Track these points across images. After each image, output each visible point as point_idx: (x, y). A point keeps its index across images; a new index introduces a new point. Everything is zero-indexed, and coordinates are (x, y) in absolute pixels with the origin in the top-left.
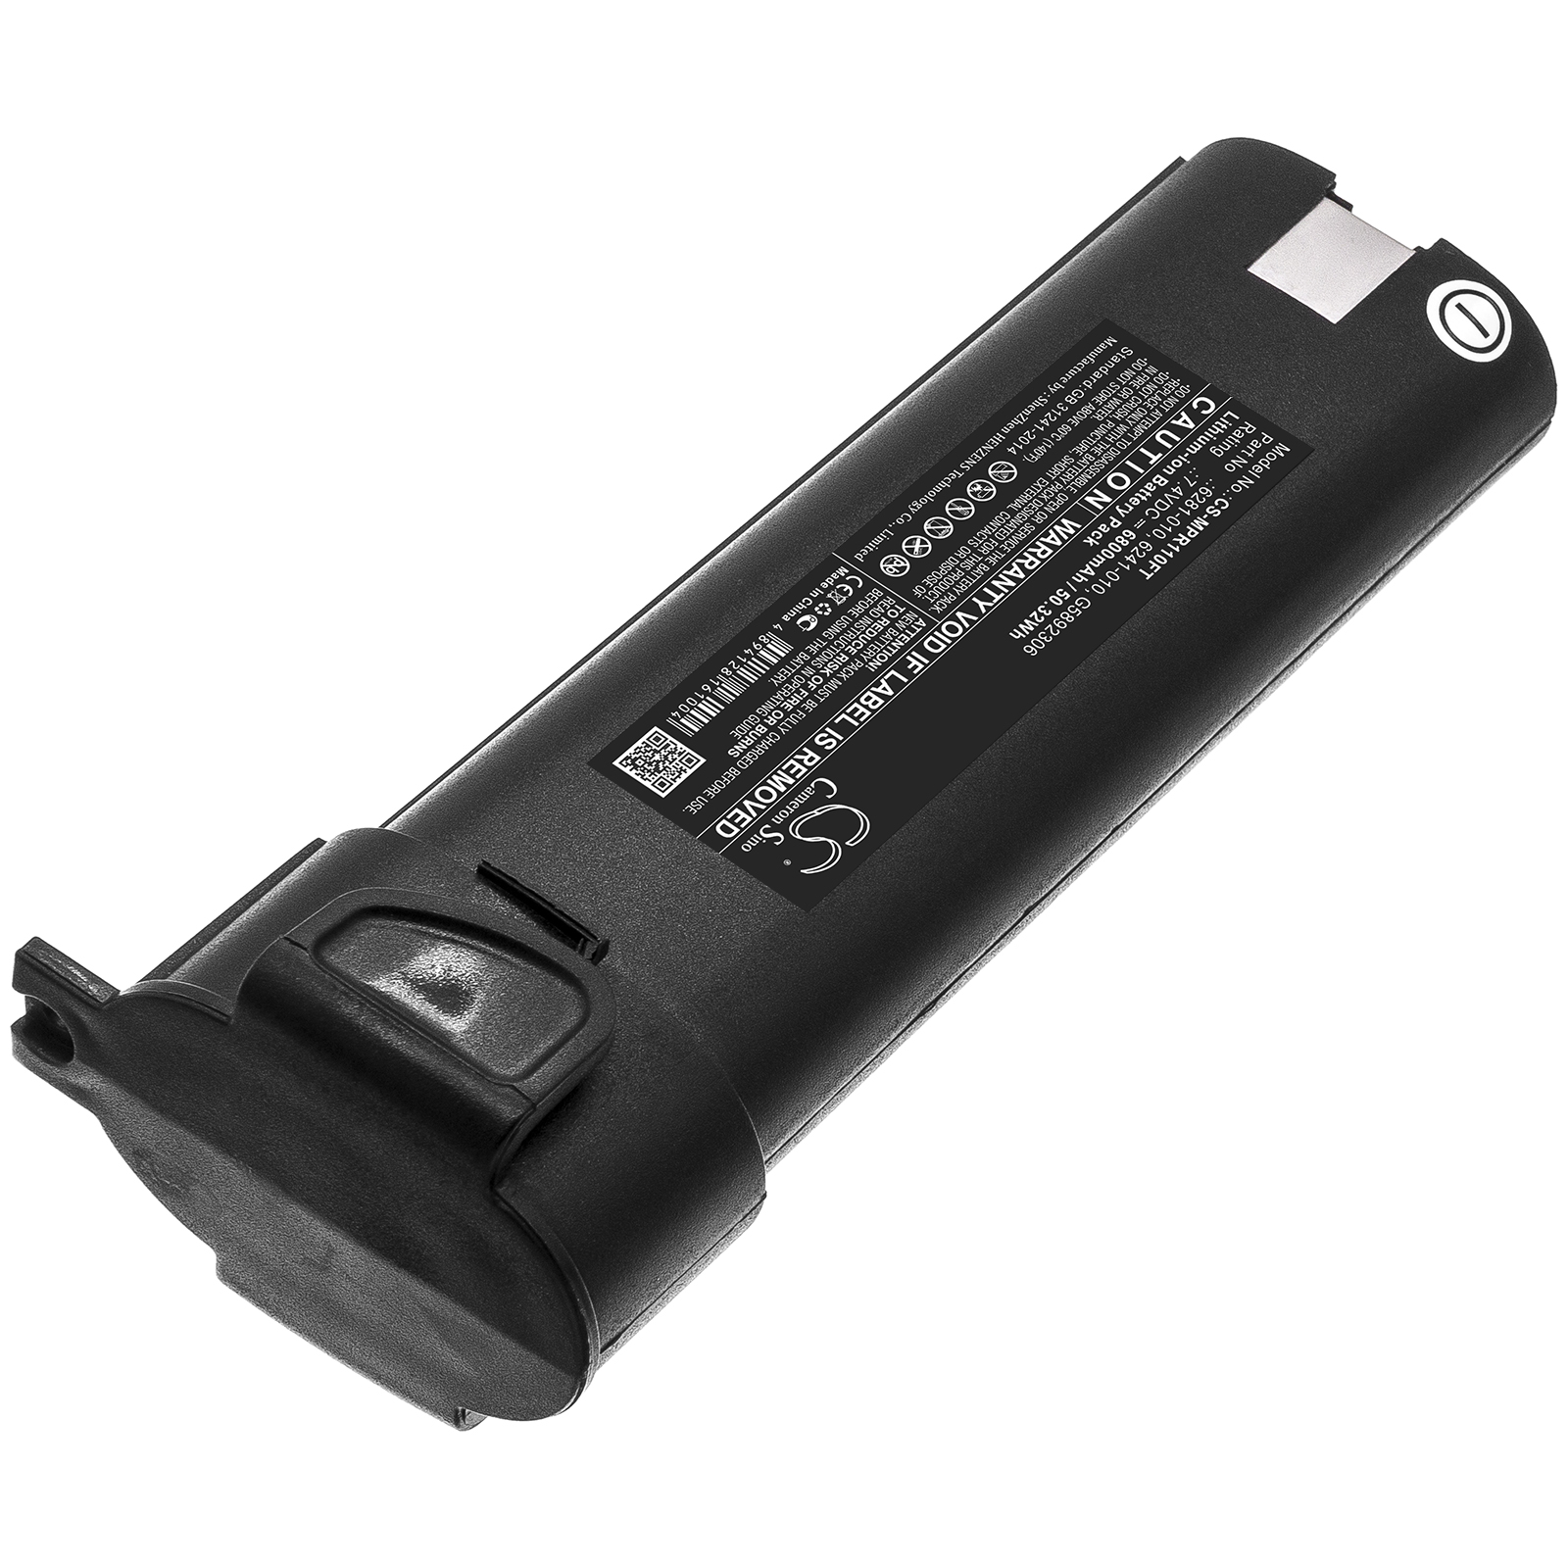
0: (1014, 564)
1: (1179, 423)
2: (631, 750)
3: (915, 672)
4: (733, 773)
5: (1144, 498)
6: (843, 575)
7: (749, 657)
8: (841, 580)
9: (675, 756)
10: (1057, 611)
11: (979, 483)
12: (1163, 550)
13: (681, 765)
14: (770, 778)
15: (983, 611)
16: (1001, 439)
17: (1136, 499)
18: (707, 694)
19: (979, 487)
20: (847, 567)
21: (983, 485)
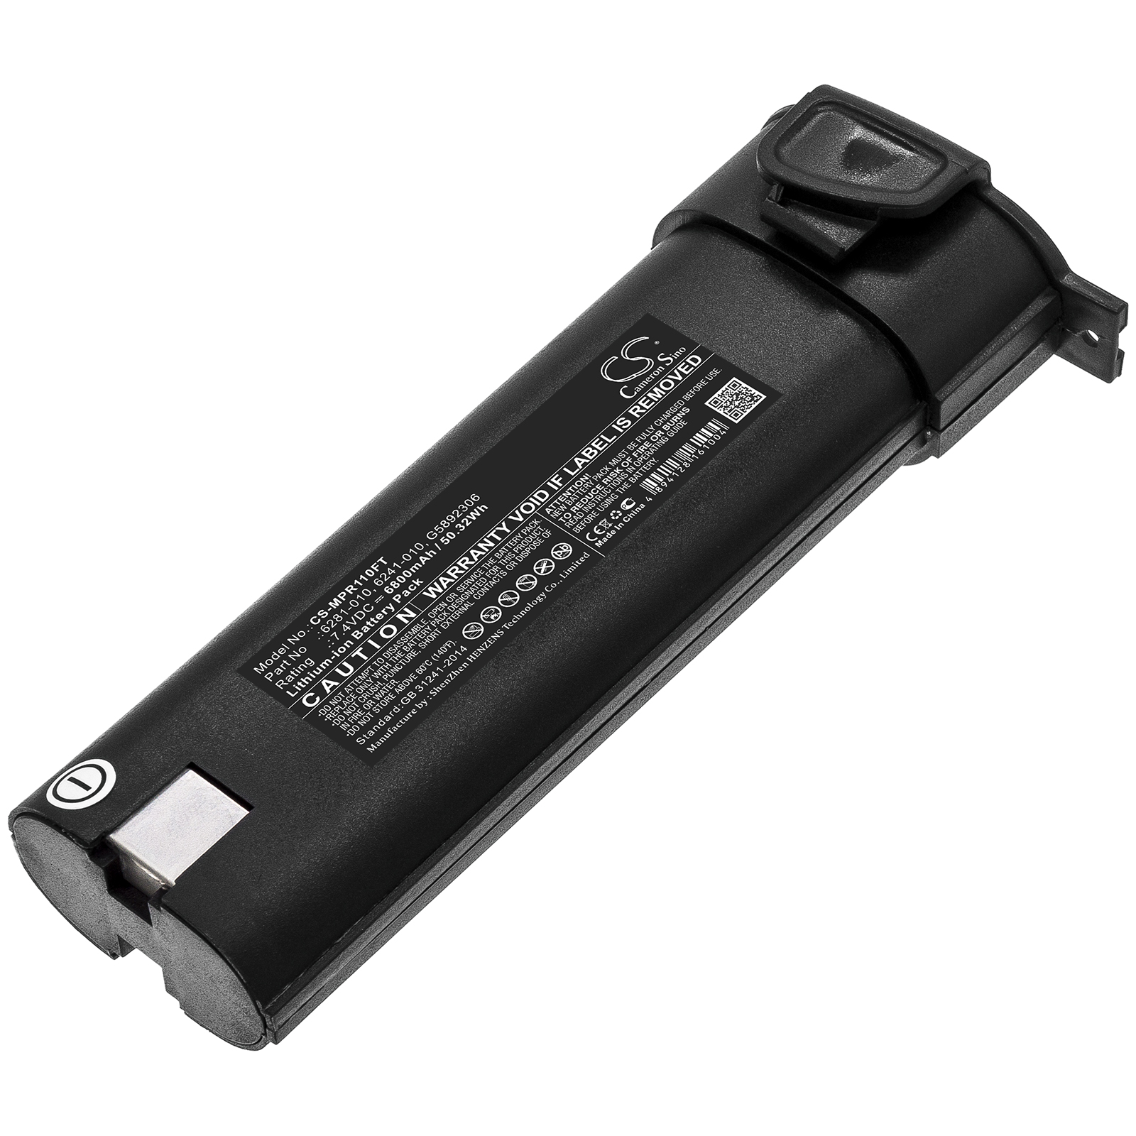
0: (476, 560)
1: (333, 683)
2: (754, 406)
3: (557, 475)
4: (687, 397)
5: (372, 620)
6: (599, 541)
7: (671, 476)
8: (600, 537)
9: (725, 405)
10: (452, 528)
11: (493, 620)
12: (367, 580)
13: (721, 399)
14: (663, 396)
15: (504, 524)
16: (470, 658)
17: (378, 618)
18: (701, 448)
19: (492, 617)
20: (596, 547)
21: (489, 619)
